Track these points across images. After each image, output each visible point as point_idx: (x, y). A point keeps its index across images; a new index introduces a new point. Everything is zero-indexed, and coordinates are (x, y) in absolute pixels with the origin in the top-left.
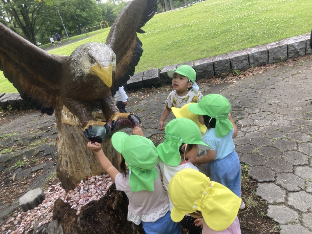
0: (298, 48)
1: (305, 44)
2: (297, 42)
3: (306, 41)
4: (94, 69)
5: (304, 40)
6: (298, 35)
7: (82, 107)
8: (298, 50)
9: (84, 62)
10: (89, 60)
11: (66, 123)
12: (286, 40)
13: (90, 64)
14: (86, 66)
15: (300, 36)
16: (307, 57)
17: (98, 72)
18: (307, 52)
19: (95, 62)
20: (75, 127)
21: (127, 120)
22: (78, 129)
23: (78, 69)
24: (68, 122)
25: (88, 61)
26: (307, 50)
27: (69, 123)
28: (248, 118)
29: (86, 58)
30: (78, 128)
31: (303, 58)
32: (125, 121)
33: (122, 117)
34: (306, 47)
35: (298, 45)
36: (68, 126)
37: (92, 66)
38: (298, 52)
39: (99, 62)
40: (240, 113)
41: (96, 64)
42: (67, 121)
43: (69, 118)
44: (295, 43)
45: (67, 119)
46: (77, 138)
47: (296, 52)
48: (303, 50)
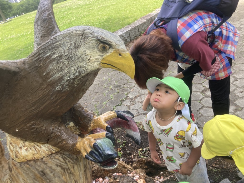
0: (126, 37)
1: (129, 34)
2: (124, 32)
3: (129, 31)
4: (109, 59)
5: (127, 31)
6: (121, 28)
7: (57, 127)
8: (126, 38)
9: (89, 53)
10: (98, 48)
11: (26, 159)
12: (116, 32)
13: (100, 54)
14: (93, 58)
15: (122, 28)
16: (132, 42)
17: (117, 61)
18: (131, 39)
19: (109, 48)
20: (44, 158)
21: (115, 119)
22: (50, 160)
23: (72, 68)
24: (30, 157)
25: (96, 50)
26: (131, 37)
27: (32, 158)
28: (132, 91)
29: (92, 46)
30: (51, 158)
31: (130, 43)
32: (114, 122)
33: (109, 119)
34: (130, 35)
35: (125, 35)
36: (32, 163)
37: (104, 57)
38: (126, 39)
39: (118, 48)
40: (124, 90)
41: (111, 51)
42: (27, 156)
43: (31, 151)
44: (123, 33)
45: (27, 154)
46: (51, 172)
47: (125, 39)
48: (129, 37)
